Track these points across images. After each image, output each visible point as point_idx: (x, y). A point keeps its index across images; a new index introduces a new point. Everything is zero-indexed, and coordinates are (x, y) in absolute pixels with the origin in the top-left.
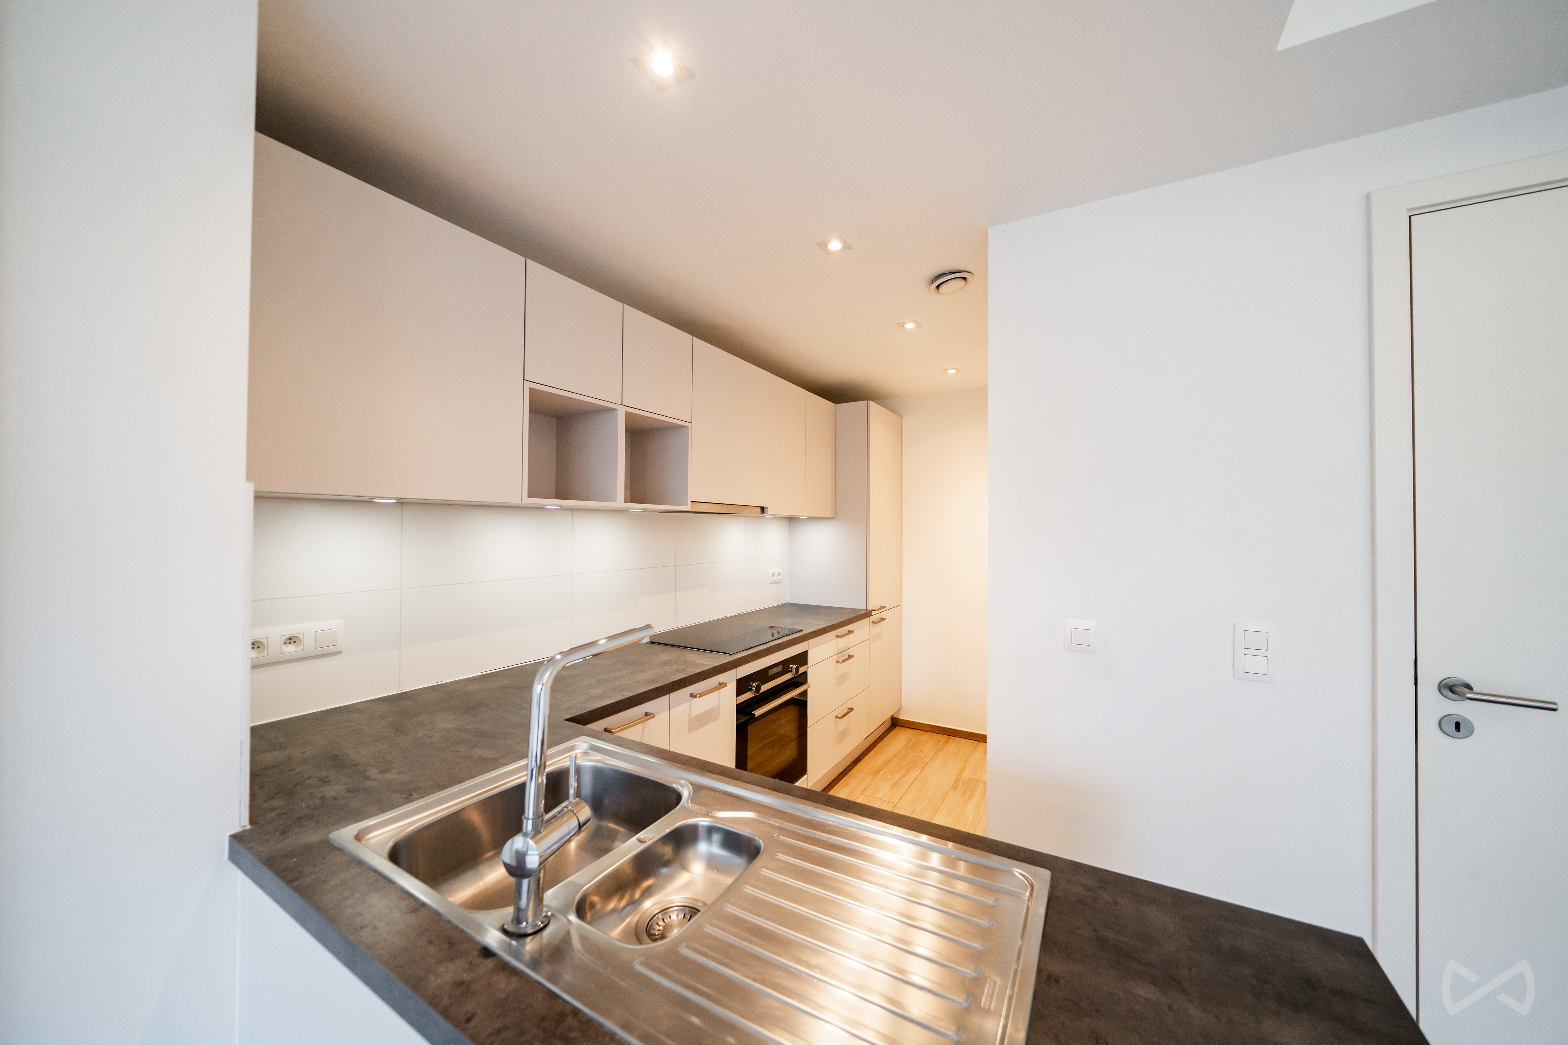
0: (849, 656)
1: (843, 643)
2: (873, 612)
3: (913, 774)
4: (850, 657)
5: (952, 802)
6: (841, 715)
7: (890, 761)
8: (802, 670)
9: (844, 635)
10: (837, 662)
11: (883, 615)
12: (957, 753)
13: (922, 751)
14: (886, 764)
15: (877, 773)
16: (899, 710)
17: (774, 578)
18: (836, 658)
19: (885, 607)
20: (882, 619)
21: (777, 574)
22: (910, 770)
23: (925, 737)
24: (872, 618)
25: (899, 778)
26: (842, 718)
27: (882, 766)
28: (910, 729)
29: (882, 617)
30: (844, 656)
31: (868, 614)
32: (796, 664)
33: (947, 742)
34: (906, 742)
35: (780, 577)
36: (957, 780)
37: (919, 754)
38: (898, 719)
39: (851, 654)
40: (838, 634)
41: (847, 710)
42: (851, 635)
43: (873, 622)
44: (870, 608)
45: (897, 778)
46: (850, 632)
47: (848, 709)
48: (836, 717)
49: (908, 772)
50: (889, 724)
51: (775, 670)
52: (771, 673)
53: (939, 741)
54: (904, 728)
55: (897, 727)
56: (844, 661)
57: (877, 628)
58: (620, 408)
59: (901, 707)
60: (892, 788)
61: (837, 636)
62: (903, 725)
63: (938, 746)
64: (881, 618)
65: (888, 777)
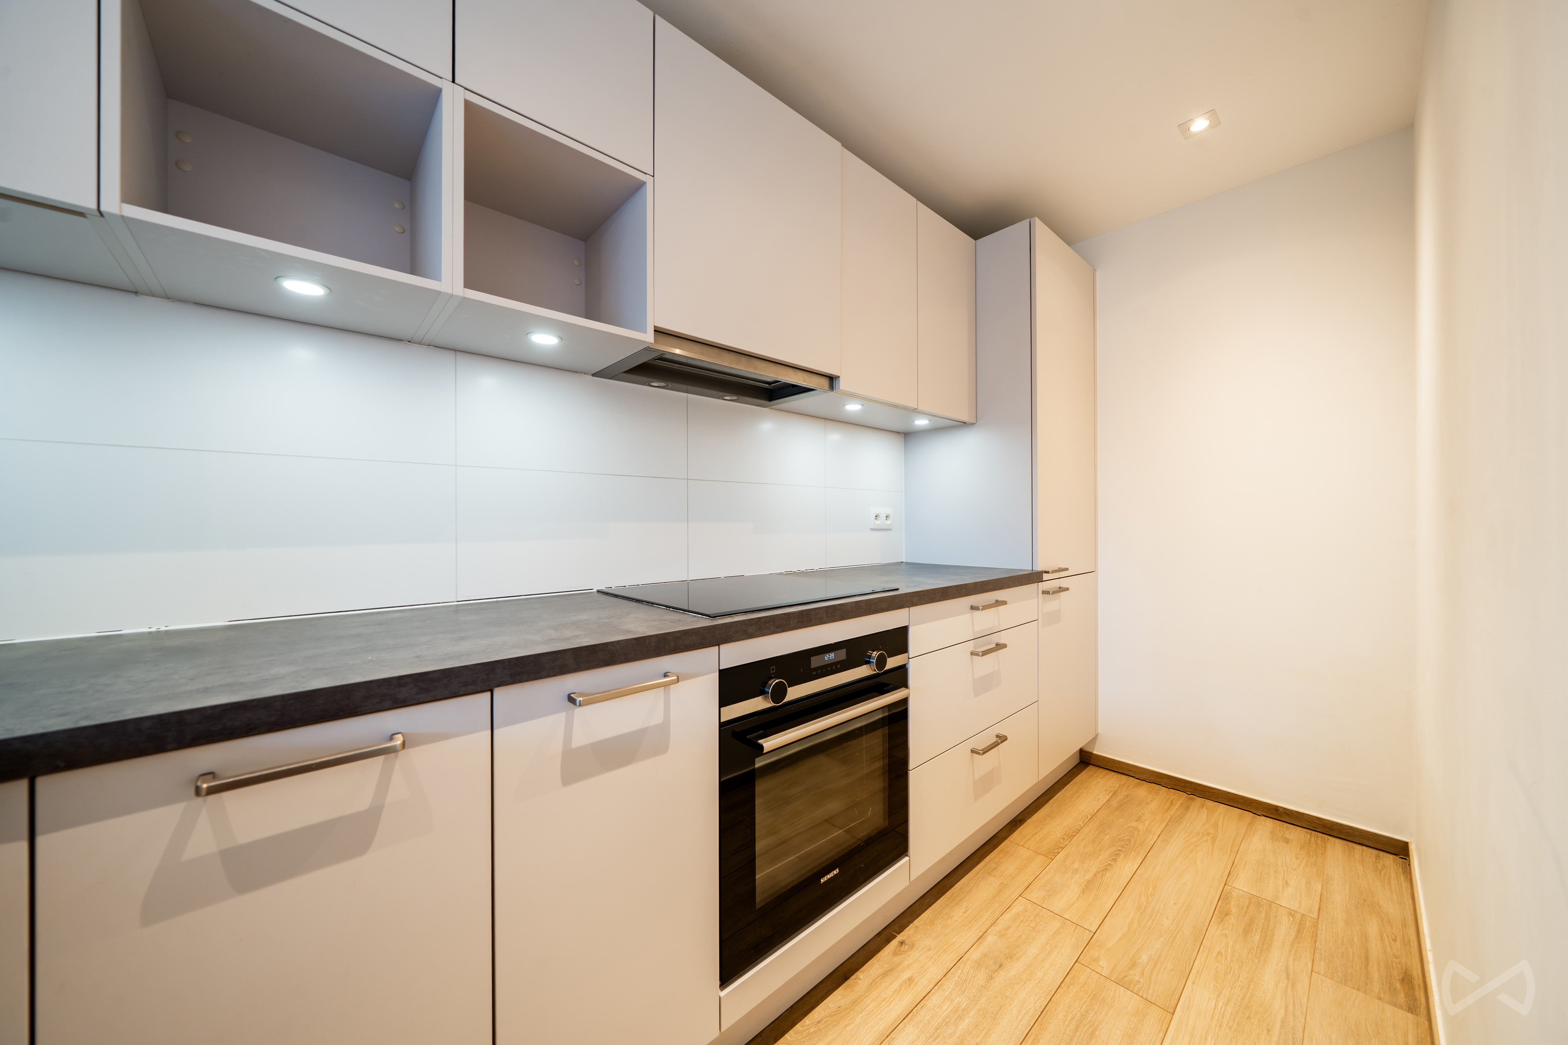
0: (997, 645)
1: (986, 620)
2: (1044, 575)
3: (1127, 867)
4: (1000, 646)
5: (1220, 953)
6: (980, 747)
7: (1078, 831)
8: (892, 662)
9: (985, 607)
10: (972, 654)
11: (1063, 583)
12: (1212, 831)
13: (1139, 819)
14: (1071, 835)
15: (1052, 853)
16: (1094, 740)
17: (878, 522)
18: (970, 646)
19: (1067, 569)
20: (1061, 590)
21: (883, 516)
22: (1118, 855)
23: (1143, 791)
24: (1043, 586)
25: (1097, 872)
26: (984, 753)
27: (1064, 839)
28: (1113, 773)
29: (1061, 586)
30: (990, 644)
31: (1034, 577)
32: (879, 650)
33: (1188, 808)
34: (1108, 797)
35: (888, 522)
36: (1224, 897)
37: (1134, 824)
38: (1091, 753)
39: (1002, 641)
40: (975, 605)
41: (994, 739)
42: (1001, 608)
43: (1044, 592)
44: (1039, 568)
45: (1094, 870)
46: (999, 603)
47: (997, 736)
48: (972, 751)
49: (1115, 860)
50: (1076, 761)
51: (830, 657)
52: (815, 662)
53: (1172, 803)
54: (1102, 770)
55: (1090, 767)
56: (985, 653)
57: (1053, 604)
58: (447, 87)
59: (1097, 735)
60: (1083, 891)
61: (973, 608)
62: (1099, 764)
63: (1172, 813)
64: (1060, 588)
65: (1076, 865)
